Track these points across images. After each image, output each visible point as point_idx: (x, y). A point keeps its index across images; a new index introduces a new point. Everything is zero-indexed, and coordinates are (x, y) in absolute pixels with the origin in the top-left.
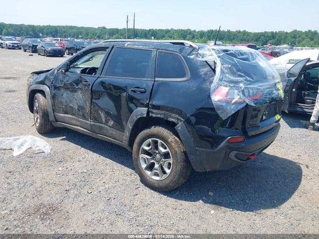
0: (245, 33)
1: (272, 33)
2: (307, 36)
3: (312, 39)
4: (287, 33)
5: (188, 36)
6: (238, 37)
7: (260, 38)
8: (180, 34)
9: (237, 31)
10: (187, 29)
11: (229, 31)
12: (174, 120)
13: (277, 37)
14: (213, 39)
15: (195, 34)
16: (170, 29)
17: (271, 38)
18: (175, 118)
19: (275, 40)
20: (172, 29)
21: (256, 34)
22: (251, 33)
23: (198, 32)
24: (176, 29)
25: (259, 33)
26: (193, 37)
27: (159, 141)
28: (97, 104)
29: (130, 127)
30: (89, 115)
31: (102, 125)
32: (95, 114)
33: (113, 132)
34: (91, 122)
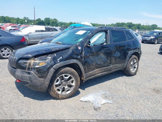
27: (135, 59)
28: (115, 56)
29: (128, 59)
30: (110, 63)
31: (116, 65)
32: (113, 61)
33: (120, 65)
34: (111, 66)
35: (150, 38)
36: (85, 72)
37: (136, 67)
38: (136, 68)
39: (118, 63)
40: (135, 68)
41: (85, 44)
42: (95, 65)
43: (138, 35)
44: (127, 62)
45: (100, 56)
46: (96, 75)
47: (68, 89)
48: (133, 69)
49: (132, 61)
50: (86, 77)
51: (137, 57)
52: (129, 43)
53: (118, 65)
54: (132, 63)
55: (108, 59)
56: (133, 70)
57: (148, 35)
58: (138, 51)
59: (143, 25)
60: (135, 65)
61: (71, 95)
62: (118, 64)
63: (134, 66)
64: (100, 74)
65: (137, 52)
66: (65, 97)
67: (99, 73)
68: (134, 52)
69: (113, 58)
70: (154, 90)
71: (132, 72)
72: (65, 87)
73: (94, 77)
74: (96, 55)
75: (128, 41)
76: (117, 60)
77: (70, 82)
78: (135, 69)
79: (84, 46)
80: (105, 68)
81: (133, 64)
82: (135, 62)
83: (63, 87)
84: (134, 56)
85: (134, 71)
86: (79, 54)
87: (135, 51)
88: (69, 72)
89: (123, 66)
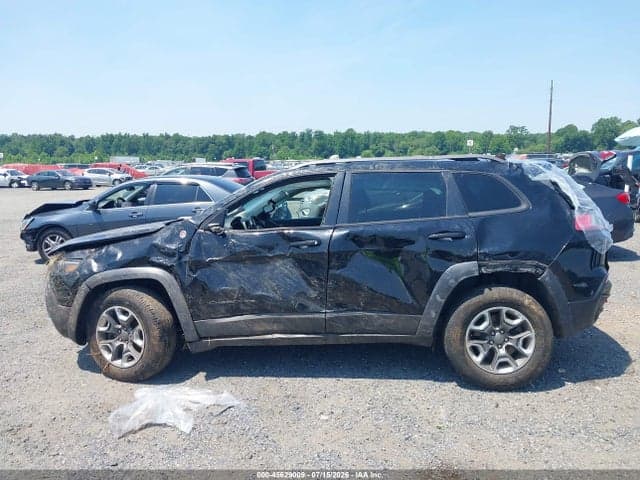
0: (178, 138)
1: (227, 137)
2: (283, 141)
3: (292, 147)
4: (250, 137)
5: (60, 150)
6: (166, 147)
7: (207, 146)
8: (38, 144)
9: (161, 136)
10: (53, 133)
11: (146, 136)
12: (529, 270)
13: (237, 145)
14: (116, 152)
15: (74, 143)
16: (9, 134)
17: (227, 146)
18: (531, 266)
19: (235, 149)
20: (15, 135)
21: (198, 141)
22: (190, 139)
23: (81, 139)
24: (26, 135)
25: (203, 139)
26: (72, 151)
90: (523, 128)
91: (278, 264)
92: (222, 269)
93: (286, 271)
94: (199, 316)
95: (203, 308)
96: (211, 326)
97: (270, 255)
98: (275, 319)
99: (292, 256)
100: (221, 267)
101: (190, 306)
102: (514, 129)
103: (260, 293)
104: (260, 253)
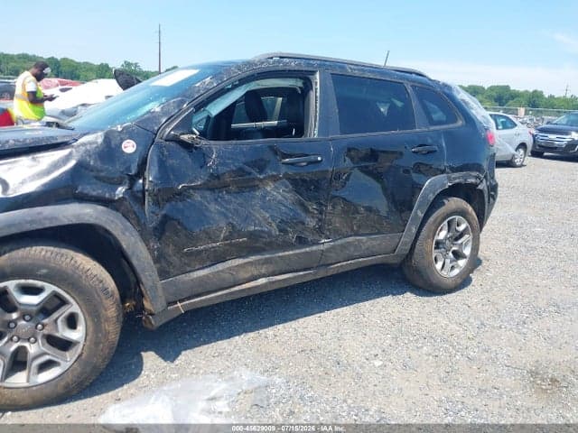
12: (473, 181)
18: (474, 177)
27: (457, 218)
28: (344, 199)
29: (421, 215)
30: (320, 231)
31: (351, 239)
32: (337, 222)
33: (374, 243)
34: (325, 244)
35: (567, 139)
36: (163, 274)
37: (467, 251)
38: (464, 257)
39: (361, 231)
40: (458, 255)
41: (168, 130)
42: (226, 239)
43: (516, 125)
44: (414, 230)
45: (258, 193)
46: (237, 288)
47: (47, 358)
48: (448, 261)
49: (446, 222)
50: (172, 299)
51: (470, 209)
52: (430, 141)
53: (364, 238)
54: (442, 235)
55: (306, 210)
56: (448, 265)
57: (558, 126)
58: (477, 177)
59: (551, 97)
60: (460, 242)
61: (60, 390)
62: (368, 234)
63: (455, 248)
64: (262, 281)
65: (472, 184)
66: (28, 401)
67: (255, 278)
68: (457, 181)
69: (334, 207)
70: (534, 374)
71: (444, 273)
72: (27, 344)
73: (226, 294)
74: (233, 188)
75: (421, 129)
76: (358, 217)
77: (56, 321)
78: (462, 263)
79: (157, 139)
80: (291, 252)
81: (446, 238)
82: (462, 228)
83: (14, 347)
84: (454, 203)
85: (456, 271)
86: (118, 175)
87: (458, 178)
88: (44, 271)
89: (393, 246)
90: (136, 64)
91: (269, 189)
92: (199, 199)
93: (280, 197)
94: (168, 273)
95: (175, 260)
96: (184, 283)
97: (261, 177)
98: (266, 259)
99: (287, 177)
100: (197, 197)
101: (157, 260)
102: (128, 64)
103: (252, 228)
104: (250, 174)
